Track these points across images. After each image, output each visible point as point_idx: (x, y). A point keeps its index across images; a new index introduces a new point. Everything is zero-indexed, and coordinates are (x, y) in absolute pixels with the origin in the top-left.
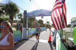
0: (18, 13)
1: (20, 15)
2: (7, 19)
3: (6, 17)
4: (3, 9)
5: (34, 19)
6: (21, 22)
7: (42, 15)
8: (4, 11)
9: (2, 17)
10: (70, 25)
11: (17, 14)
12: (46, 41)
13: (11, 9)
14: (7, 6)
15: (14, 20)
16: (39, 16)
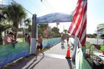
0: (25, 17)
1: (28, 21)
2: (10, 27)
3: (8, 23)
4: (4, 13)
5: (46, 26)
6: (29, 30)
7: (58, 21)
8: (5, 15)
9: (2, 24)
10: (96, 35)
11: (23, 20)
12: (63, 57)
13: (15, 12)
14: (9, 8)
15: (19, 27)
16: (54, 22)
